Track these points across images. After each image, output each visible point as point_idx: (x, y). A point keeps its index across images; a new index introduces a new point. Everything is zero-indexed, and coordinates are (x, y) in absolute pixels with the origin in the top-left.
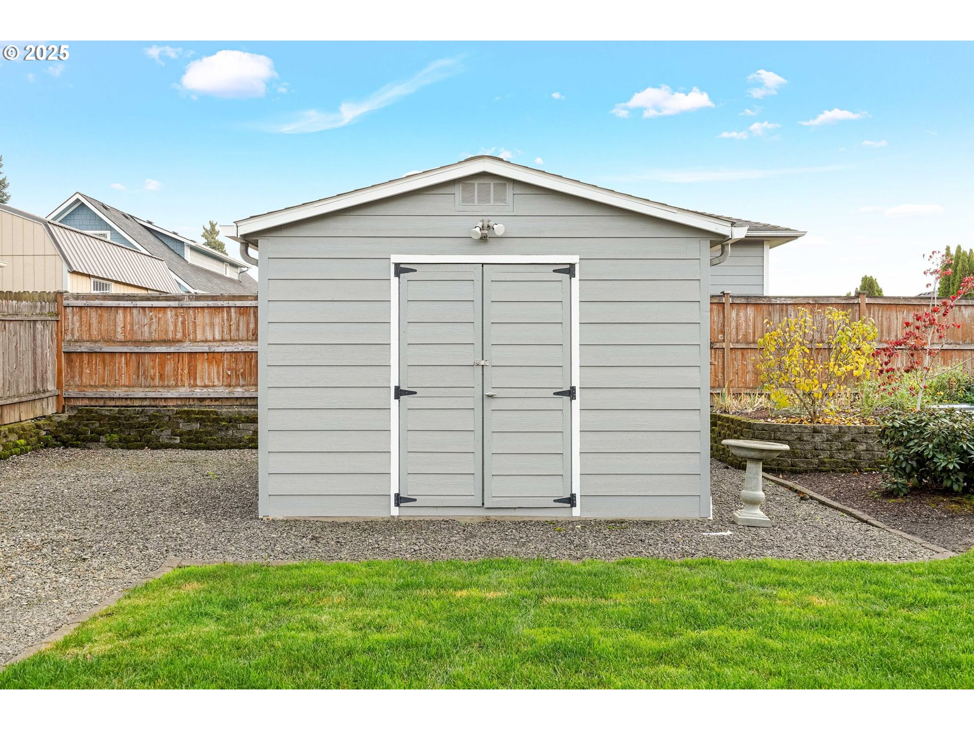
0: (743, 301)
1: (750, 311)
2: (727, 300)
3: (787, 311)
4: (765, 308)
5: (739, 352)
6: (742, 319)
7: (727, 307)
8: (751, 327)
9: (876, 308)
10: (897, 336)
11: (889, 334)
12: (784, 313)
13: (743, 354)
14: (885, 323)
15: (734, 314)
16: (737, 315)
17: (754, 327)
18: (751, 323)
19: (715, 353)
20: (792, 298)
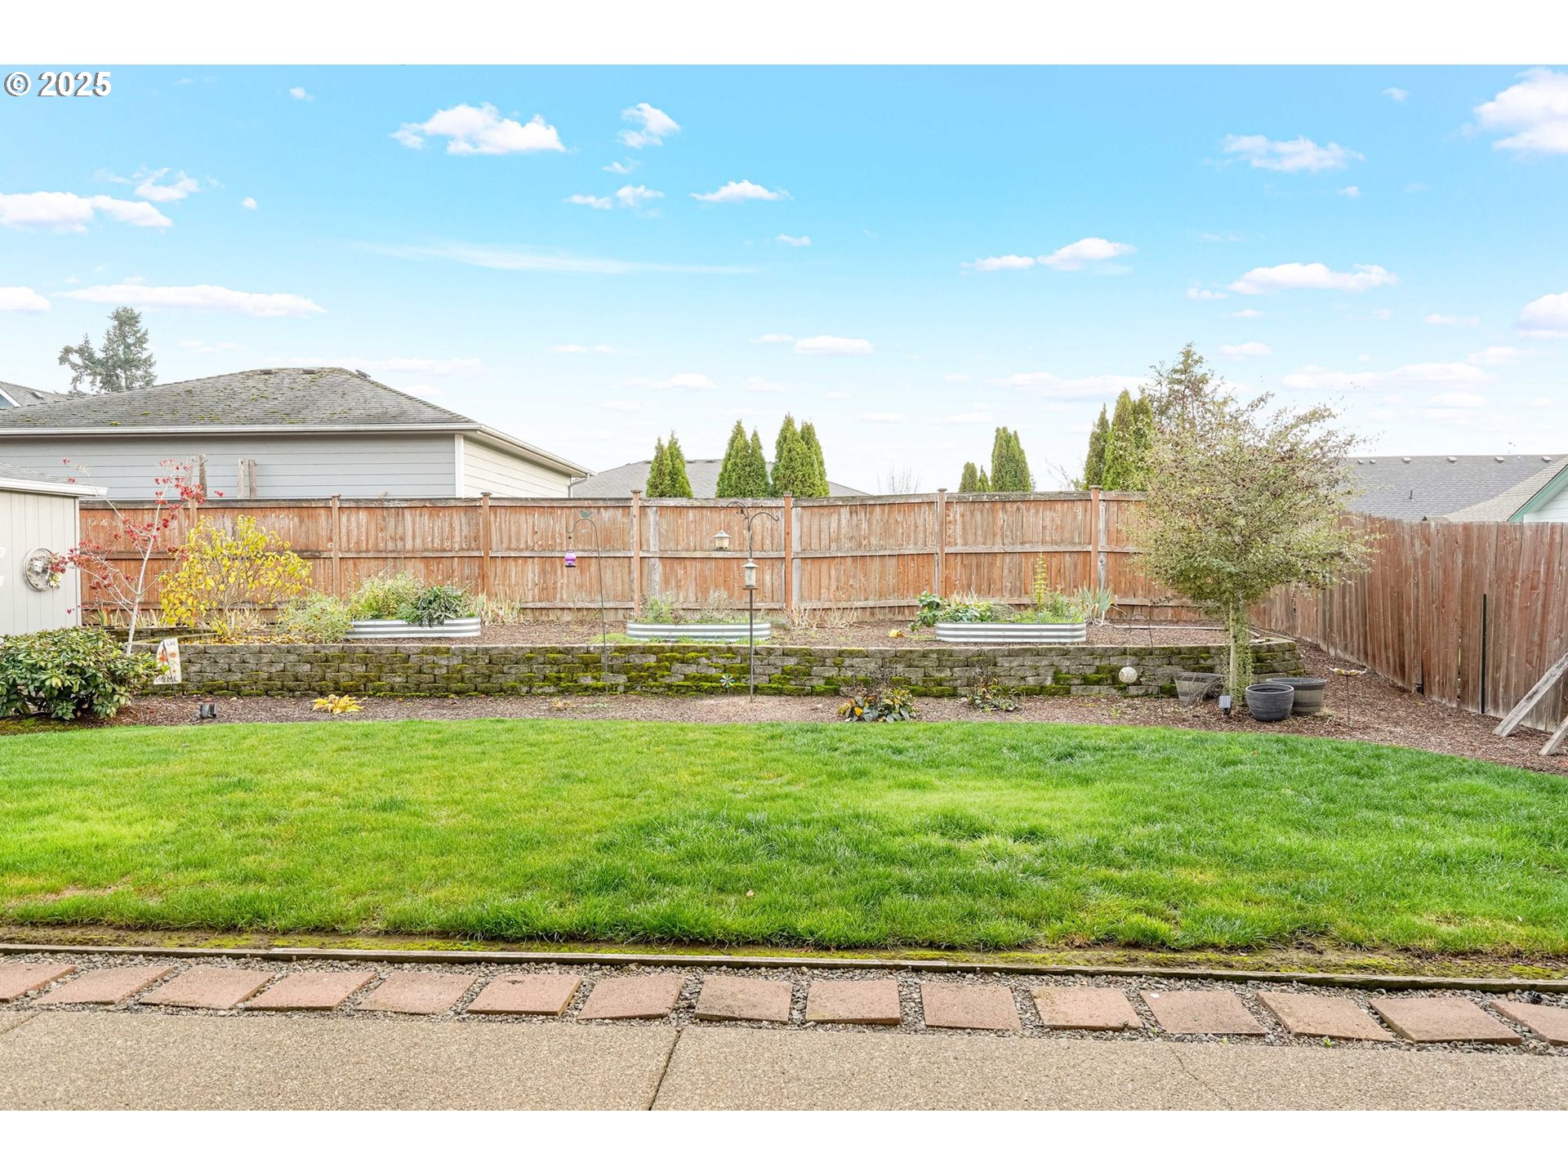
0: (352, 504)
1: (363, 515)
2: (334, 503)
3: (403, 515)
4: (379, 512)
5: (351, 561)
6: (354, 524)
7: (335, 512)
8: (364, 534)
9: (503, 510)
10: (527, 542)
11: (518, 540)
12: (400, 518)
13: (355, 565)
14: (513, 528)
15: (344, 519)
16: (348, 520)
17: (367, 534)
18: (363, 530)
19: (324, 563)
20: (407, 500)
